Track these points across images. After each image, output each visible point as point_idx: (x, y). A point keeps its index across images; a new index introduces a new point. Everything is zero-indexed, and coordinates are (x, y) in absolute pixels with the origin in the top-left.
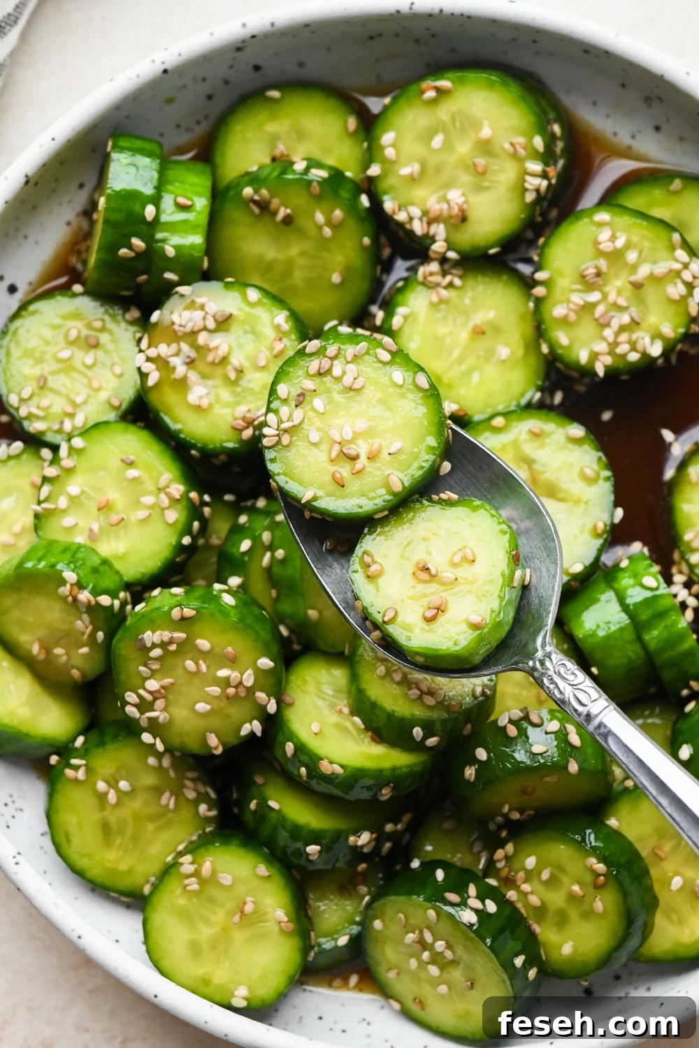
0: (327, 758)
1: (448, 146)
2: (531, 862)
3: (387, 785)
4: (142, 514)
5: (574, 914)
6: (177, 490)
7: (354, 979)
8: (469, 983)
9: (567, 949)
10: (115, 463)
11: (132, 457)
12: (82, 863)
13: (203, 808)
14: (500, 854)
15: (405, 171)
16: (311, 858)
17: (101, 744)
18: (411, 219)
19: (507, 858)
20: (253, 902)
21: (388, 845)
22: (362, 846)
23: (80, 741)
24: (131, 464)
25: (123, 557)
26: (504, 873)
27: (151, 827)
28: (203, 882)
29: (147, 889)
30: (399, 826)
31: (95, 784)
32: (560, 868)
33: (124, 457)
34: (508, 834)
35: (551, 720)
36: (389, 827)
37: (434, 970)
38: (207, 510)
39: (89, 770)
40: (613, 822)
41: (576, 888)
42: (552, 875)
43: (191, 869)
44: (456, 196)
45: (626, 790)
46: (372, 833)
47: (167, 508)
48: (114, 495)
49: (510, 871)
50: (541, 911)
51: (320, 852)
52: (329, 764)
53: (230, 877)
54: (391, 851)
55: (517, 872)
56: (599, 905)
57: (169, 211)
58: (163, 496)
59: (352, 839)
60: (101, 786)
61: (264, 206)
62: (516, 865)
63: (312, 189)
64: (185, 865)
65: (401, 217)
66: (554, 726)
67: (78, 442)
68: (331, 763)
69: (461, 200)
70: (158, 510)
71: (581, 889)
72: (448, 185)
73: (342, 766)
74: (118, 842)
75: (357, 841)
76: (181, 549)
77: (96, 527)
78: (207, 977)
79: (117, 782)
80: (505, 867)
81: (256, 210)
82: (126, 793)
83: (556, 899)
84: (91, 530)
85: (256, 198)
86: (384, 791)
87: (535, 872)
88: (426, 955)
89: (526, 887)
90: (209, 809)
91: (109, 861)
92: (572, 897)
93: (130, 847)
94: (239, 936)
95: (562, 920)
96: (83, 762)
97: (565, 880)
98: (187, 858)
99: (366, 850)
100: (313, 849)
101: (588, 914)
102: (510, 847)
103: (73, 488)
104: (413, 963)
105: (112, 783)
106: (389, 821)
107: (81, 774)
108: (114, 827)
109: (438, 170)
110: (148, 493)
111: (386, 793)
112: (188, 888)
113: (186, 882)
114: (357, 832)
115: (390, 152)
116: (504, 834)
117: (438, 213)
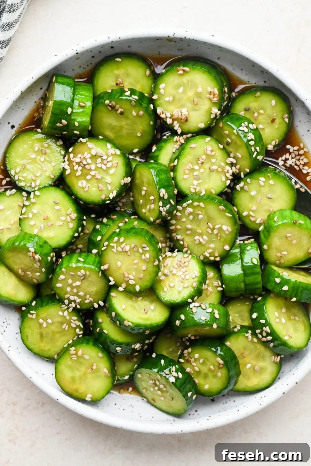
0: (127, 320)
1: (184, 92)
2: (197, 356)
3: (148, 329)
4: (61, 223)
5: (210, 375)
6: (74, 216)
7: (131, 389)
8: (172, 399)
9: (206, 387)
10: (51, 202)
11: (58, 201)
12: (32, 346)
13: (78, 330)
14: (186, 351)
15: (167, 99)
16: (117, 351)
17: (42, 306)
18: (167, 117)
19: (188, 353)
20: (96, 365)
21: (146, 347)
22: (137, 349)
23: (34, 303)
24: (57, 204)
25: (52, 238)
26: (187, 358)
27: (58, 336)
28: (78, 357)
29: (56, 357)
30: (151, 341)
31: (39, 320)
32: (207, 359)
33: (55, 201)
34: (189, 344)
35: (209, 308)
36: (147, 342)
37: (159, 393)
38: (84, 223)
39: (37, 315)
40: (228, 343)
41: (212, 367)
42: (204, 361)
43: (74, 352)
44: (185, 111)
45: (234, 332)
46: (140, 344)
47: (69, 222)
48: (50, 214)
49: (189, 358)
50: (199, 373)
51: (121, 350)
52: (127, 322)
53: (88, 357)
54: (147, 348)
55: (191, 358)
56: (219, 374)
57: (76, 108)
58: (68, 217)
59: (133, 346)
60: (41, 321)
61: (113, 108)
62: (192, 356)
63: (132, 103)
64: (72, 351)
65: (163, 116)
66: (210, 310)
67: (37, 193)
68: (128, 322)
69: (186, 113)
70: (66, 222)
71: (213, 367)
72: (182, 106)
73: (132, 323)
74: (45, 340)
75: (135, 347)
76: (74, 237)
77: (42, 226)
78: (77, 389)
79: (47, 320)
80: (187, 356)
81: (110, 109)
82: (50, 324)
83: (204, 369)
84: (41, 227)
85: (110, 104)
86: (146, 332)
87: (198, 359)
88: (156, 388)
89: (194, 364)
90: (80, 331)
91: (42, 347)
92: (210, 370)
93: (50, 342)
94: (89, 376)
95: (206, 376)
96: (35, 312)
97: (208, 363)
98: (73, 348)
99: (138, 349)
100: (119, 349)
101: (215, 376)
102: (190, 350)
103: (35, 211)
104: (152, 389)
105: (45, 320)
106: (147, 340)
107: (34, 316)
108: (44, 335)
109: (179, 100)
110: (63, 216)
111: (147, 332)
112: (73, 359)
113: (72, 356)
114: (135, 343)
115: (162, 91)
116: (188, 344)
117: (177, 117)
